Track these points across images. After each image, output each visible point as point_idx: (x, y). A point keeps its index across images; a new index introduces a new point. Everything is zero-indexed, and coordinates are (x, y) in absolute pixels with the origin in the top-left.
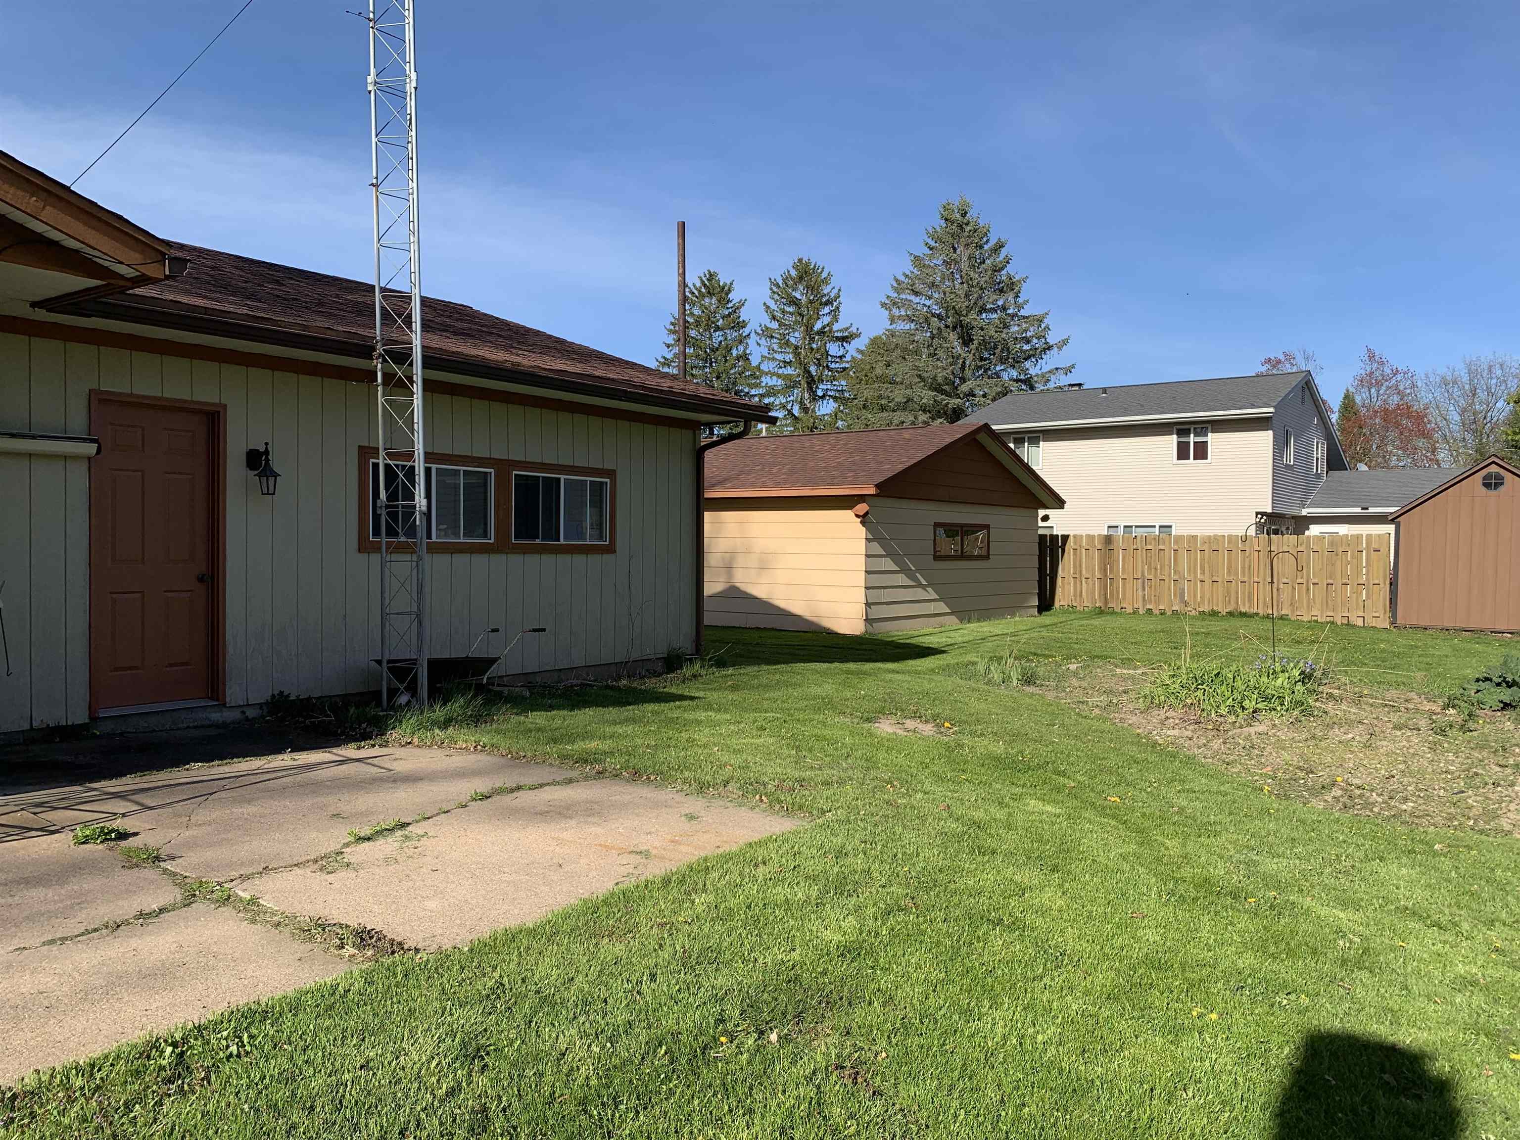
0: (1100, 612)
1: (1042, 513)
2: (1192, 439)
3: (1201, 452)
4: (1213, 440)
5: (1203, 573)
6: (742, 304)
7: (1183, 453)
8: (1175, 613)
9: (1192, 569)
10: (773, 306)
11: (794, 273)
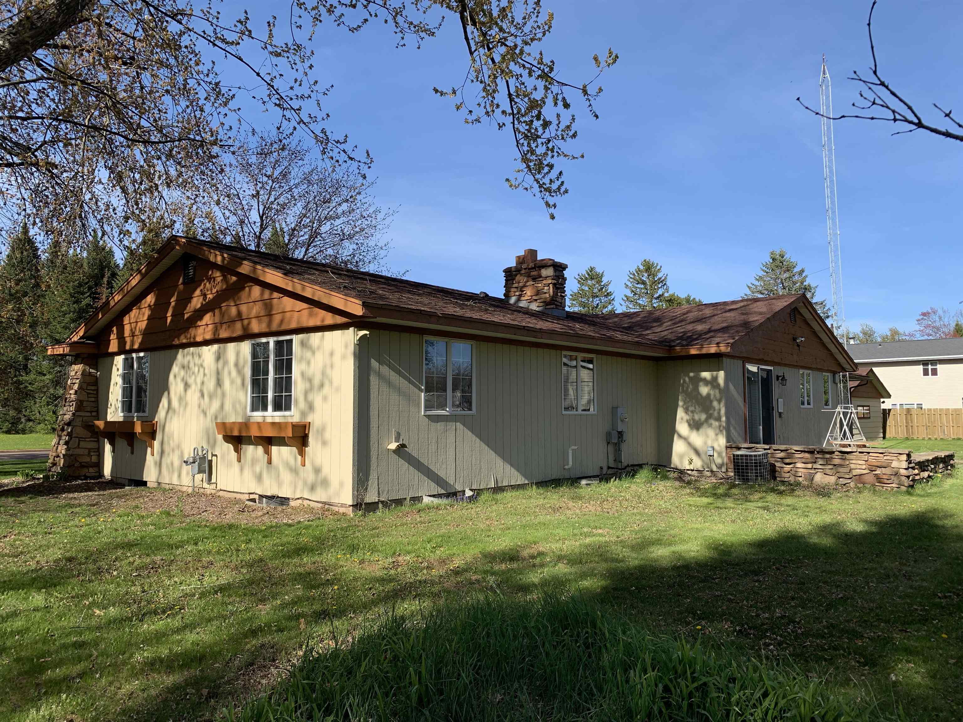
0: (907, 439)
1: (882, 400)
2: (930, 367)
3: (935, 372)
4: (939, 367)
5: (953, 423)
6: (609, 283)
7: (926, 373)
8: (942, 439)
9: (948, 422)
10: (630, 285)
11: (642, 268)
